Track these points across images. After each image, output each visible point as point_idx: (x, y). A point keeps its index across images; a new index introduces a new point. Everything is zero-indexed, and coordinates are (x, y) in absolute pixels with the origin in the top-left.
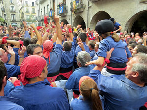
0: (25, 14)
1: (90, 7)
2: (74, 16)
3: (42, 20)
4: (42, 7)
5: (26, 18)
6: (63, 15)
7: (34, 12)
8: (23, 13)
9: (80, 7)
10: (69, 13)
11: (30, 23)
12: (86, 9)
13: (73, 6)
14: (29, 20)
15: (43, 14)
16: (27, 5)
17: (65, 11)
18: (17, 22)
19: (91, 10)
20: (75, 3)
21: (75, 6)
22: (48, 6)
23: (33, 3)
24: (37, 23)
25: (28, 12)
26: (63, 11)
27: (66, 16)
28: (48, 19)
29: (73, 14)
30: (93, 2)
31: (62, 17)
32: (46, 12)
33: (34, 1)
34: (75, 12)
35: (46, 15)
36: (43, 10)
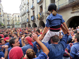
0: (14, 21)
1: (47, 16)
2: (39, 21)
3: (23, 24)
4: (23, 17)
5: (15, 23)
6: (34, 21)
7: (19, 20)
8: (13, 21)
9: (42, 16)
12: (45, 17)
13: (38, 16)
14: (16, 24)
15: (23, 21)
16: (16, 17)
17: (34, 19)
18: (10, 25)
21: (39, 16)
22: (26, 17)
23: (19, 16)
24: (21, 25)
25: (16, 20)
27: (35, 21)
28: (26, 23)
30: (48, 14)
31: (33, 22)
32: (25, 20)
33: (19, 15)
34: (39, 19)
35: (25, 21)
36: (23, 19)
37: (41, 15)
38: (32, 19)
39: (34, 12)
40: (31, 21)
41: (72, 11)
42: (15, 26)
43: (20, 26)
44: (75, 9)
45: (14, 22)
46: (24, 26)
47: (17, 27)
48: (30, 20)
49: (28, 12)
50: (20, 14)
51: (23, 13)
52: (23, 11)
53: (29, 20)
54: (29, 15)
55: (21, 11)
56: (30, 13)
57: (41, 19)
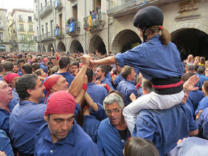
0: (18, 33)
1: (111, 24)
2: (89, 36)
3: (43, 42)
4: (43, 23)
5: (19, 38)
6: (74, 34)
7: (31, 30)
8: (14, 32)
9: (98, 23)
10: (82, 31)
11: (26, 45)
12: (106, 26)
14: (23, 42)
15: (45, 32)
16: (21, 20)
17: (77, 28)
18: (6, 43)
19: (112, 28)
20: (90, 18)
21: (91, 22)
22: (52, 21)
23: (30, 18)
24: (36, 45)
25: (22, 30)
26: (74, 29)
27: (78, 35)
28: (53, 40)
29: (87, 33)
30: (114, 18)
31: (72, 37)
32: (49, 30)
33: (32, 15)
34: (90, 30)
35: (50, 35)
36: (44, 27)
37: (94, 20)
38: (71, 30)
39: (75, 8)
40: (67, 36)
41: (178, 15)
42: (20, 45)
43: (35, 48)
44: (186, 9)
45: (16, 36)
46: (46, 47)
47: (25, 49)
48: (64, 32)
49: (60, 8)
50: (35, 12)
51: (44, 10)
52: (44, 5)
53: (61, 33)
54: (61, 16)
55: (36, 4)
56: (63, 12)
57: (95, 29)
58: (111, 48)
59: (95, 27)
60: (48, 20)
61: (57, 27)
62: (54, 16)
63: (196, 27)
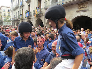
2: (36, 18)
3: (14, 21)
4: (14, 12)
5: (3, 19)
7: (9, 16)
8: (1, 16)
10: (33, 16)
11: (6, 22)
12: (44, 14)
13: (35, 12)
14: (5, 21)
15: (15, 17)
17: (30, 15)
22: (18, 12)
25: (5, 15)
26: (29, 15)
27: (30, 18)
29: (35, 17)
31: (28, 19)
32: (17, 16)
33: (9, 9)
34: (36, 16)
35: (17, 18)
36: (15, 15)
38: (27, 16)
39: (29, 6)
40: (26, 18)
41: (78, 10)
42: (3, 23)
43: (11, 24)
44: (82, 7)
46: (16, 24)
47: (6, 24)
49: (22, 6)
50: (11, 8)
51: (15, 7)
52: (15, 4)
53: (23, 17)
54: (23, 9)
55: (12, 4)
56: (24, 8)
57: (38, 16)
58: (46, 24)
59: (39, 14)
60: (17, 11)
61: (21, 14)
62: (20, 9)
63: (86, 15)
